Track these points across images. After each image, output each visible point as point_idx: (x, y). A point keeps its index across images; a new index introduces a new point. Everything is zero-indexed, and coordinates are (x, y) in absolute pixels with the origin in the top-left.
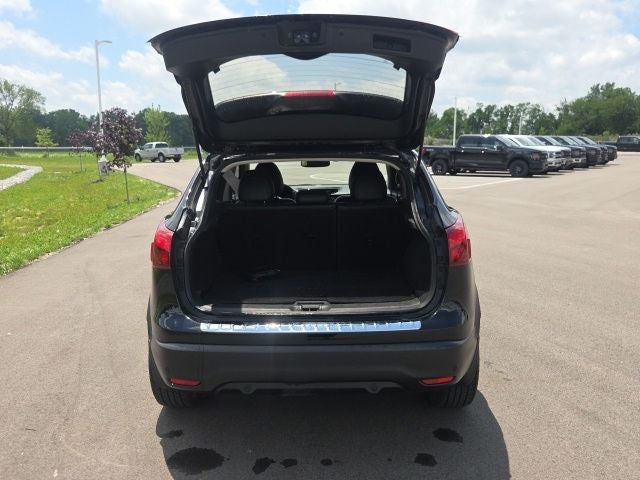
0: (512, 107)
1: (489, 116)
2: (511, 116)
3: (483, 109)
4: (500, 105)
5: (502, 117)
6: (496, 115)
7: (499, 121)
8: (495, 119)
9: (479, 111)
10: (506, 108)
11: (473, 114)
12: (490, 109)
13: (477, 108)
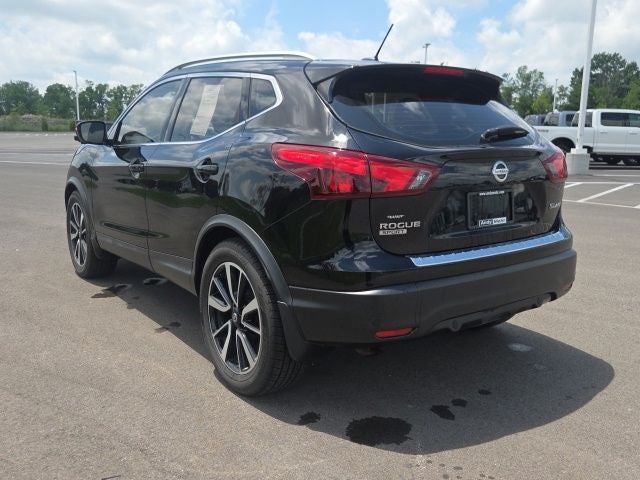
0: (125, 88)
1: (101, 96)
2: (126, 97)
3: (94, 88)
4: (113, 85)
5: (116, 98)
6: (110, 96)
7: (113, 102)
8: (109, 99)
9: (89, 89)
10: (118, 88)
11: (84, 92)
12: (102, 88)
13: (87, 86)
